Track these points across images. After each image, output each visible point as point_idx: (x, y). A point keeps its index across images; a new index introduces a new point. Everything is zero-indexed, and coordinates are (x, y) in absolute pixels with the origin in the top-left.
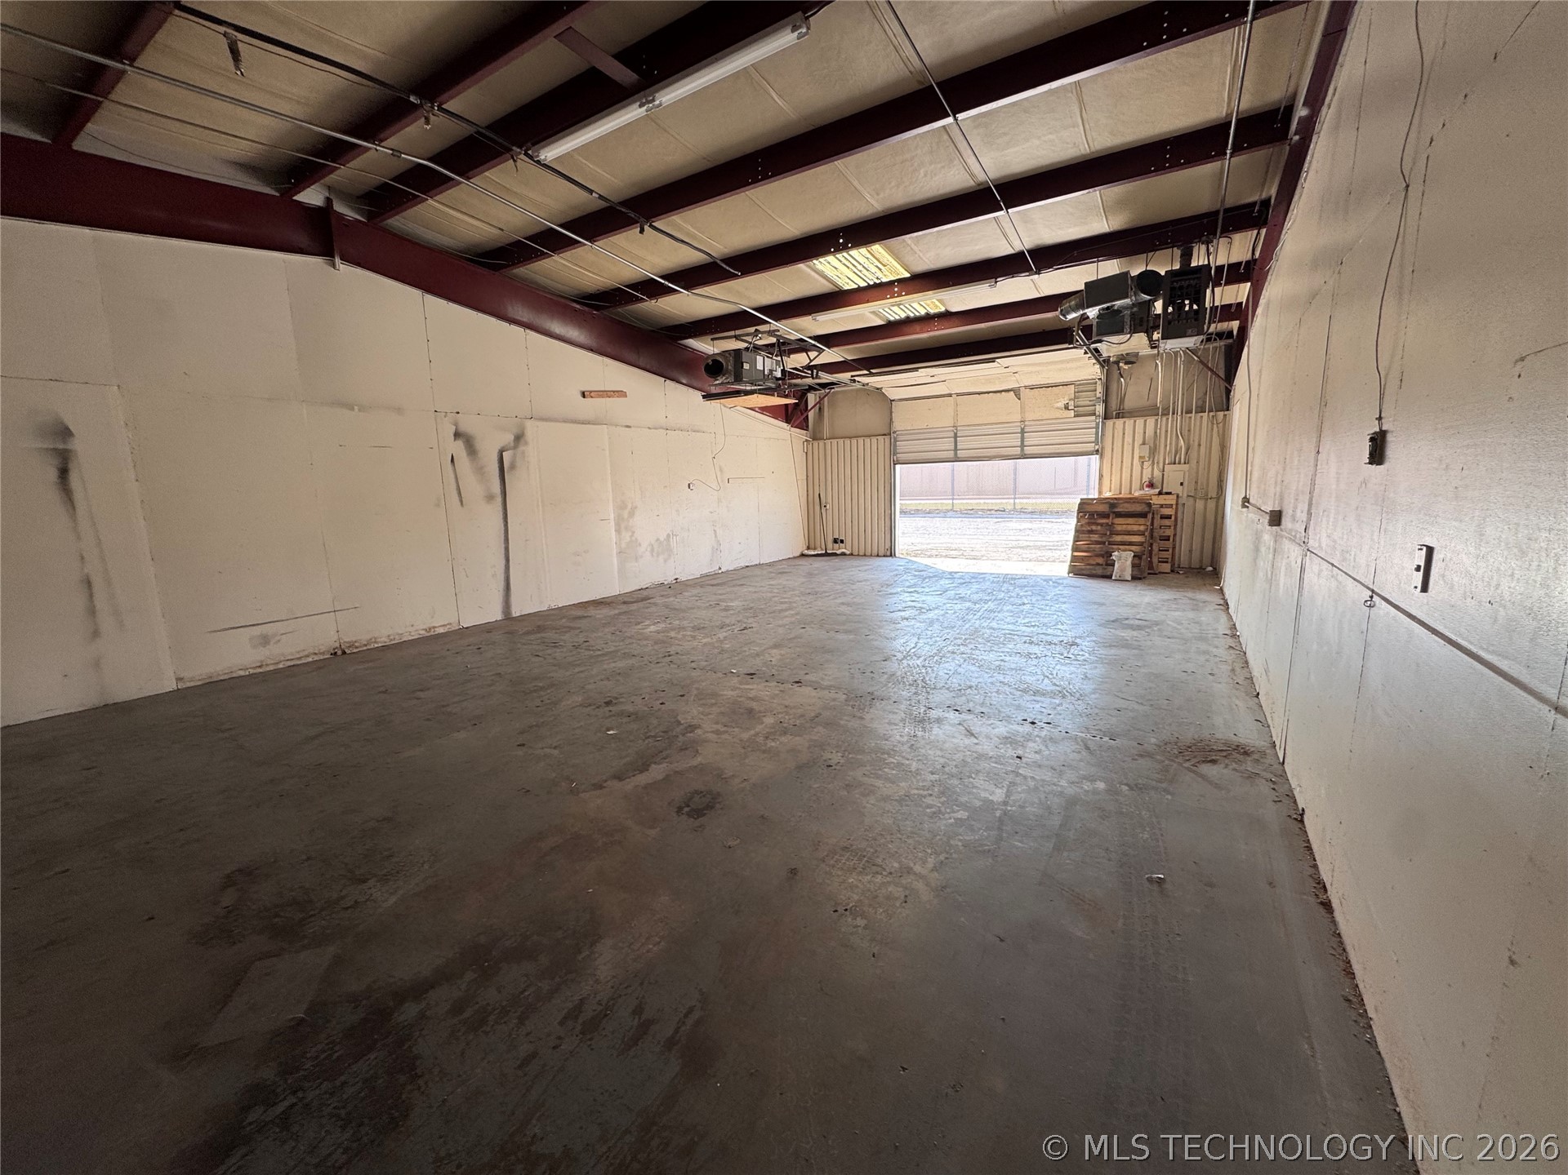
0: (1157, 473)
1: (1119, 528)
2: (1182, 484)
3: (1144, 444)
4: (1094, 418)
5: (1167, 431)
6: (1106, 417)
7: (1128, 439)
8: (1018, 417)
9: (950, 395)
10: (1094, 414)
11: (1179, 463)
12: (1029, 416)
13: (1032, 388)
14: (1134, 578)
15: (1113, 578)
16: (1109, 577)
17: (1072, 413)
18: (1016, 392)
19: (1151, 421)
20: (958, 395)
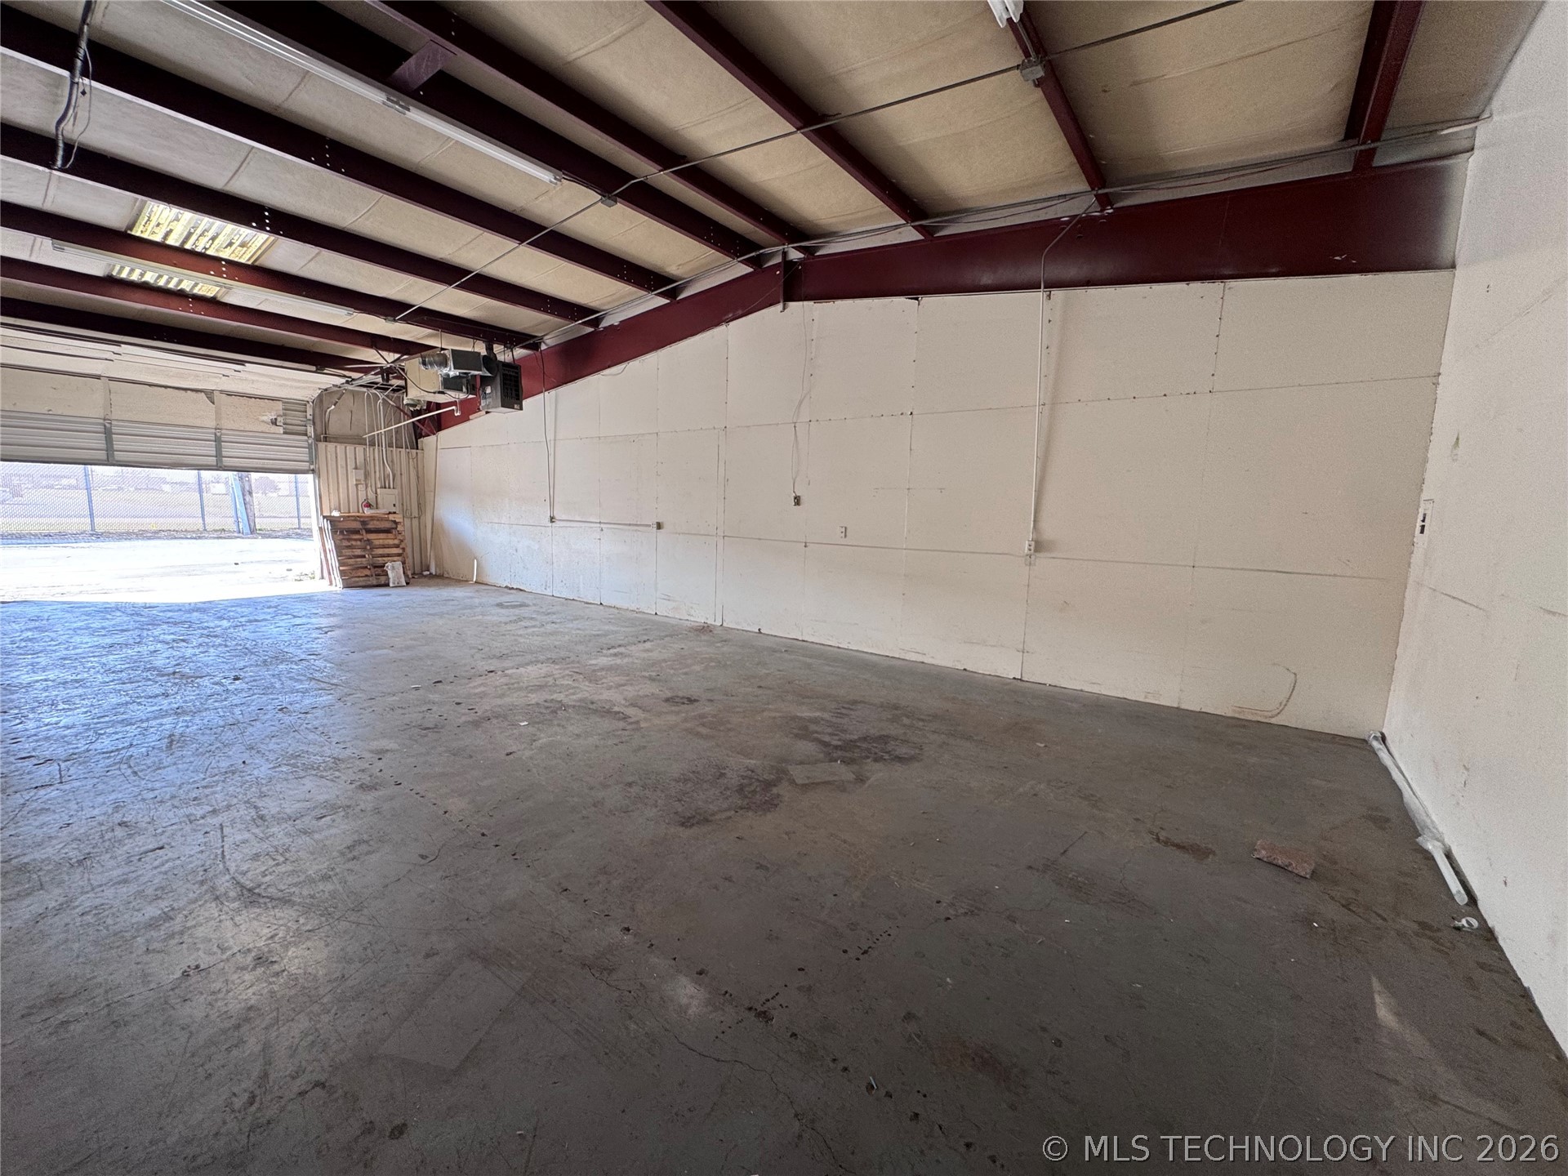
0: (371, 496)
1: (377, 542)
2: (394, 505)
3: (356, 468)
4: (306, 438)
5: (374, 460)
6: (317, 439)
7: (341, 462)
8: (213, 424)
9: (98, 377)
10: (306, 435)
11: (389, 488)
12: (226, 424)
13: (229, 394)
14: (407, 583)
15: (391, 585)
16: (387, 585)
17: (281, 430)
18: (209, 394)
19: (360, 449)
20: (111, 379)
